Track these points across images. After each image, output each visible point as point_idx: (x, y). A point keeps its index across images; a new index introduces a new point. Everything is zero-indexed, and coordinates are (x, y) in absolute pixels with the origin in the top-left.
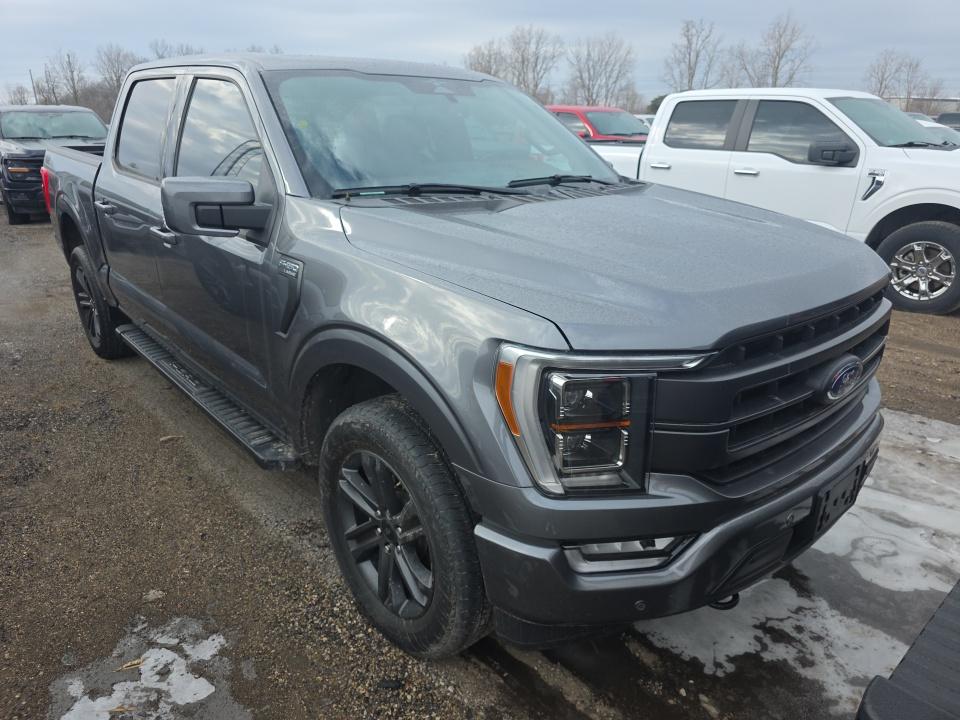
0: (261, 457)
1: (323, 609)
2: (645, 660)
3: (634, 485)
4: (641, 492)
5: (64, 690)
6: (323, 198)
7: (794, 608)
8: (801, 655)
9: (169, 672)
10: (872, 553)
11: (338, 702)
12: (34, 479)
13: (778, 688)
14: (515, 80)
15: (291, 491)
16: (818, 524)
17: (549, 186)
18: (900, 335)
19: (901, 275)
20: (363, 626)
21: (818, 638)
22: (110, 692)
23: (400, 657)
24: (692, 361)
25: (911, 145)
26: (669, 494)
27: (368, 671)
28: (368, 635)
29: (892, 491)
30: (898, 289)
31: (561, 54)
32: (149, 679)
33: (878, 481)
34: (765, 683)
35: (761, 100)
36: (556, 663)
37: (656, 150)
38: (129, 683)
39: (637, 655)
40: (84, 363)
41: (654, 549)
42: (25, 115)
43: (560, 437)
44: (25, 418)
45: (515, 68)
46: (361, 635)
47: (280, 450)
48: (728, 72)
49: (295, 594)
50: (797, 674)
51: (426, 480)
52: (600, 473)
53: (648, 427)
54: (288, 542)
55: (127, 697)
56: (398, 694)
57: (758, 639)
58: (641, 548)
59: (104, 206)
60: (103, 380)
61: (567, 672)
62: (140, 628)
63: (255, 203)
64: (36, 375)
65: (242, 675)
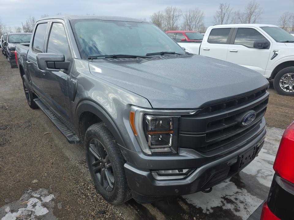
0: (69, 140)
1: (85, 187)
2: (184, 208)
3: (175, 152)
4: (177, 154)
5: (4, 210)
6: (85, 59)
7: (235, 192)
8: (236, 208)
9: (36, 205)
10: (264, 175)
11: (85, 217)
12: (6, 145)
13: (226, 218)
14: (167, 23)
15: (81, 150)
16: (240, 166)
17: (160, 55)
18: (282, 103)
19: (283, 84)
20: (96, 193)
21: (242, 202)
22: (17, 211)
23: (106, 204)
24: (192, 112)
25: (287, 42)
26: (187, 155)
27: (95, 207)
28: (97, 196)
29: (273, 154)
30: (282, 88)
31: (181, 15)
32: (29, 207)
33: (269, 151)
34: (222, 217)
35: (239, 28)
36: (155, 207)
37: (205, 44)
38: (23, 208)
39: (182, 206)
40: (26, 110)
41: (183, 172)
42: (16, 35)
43: (150, 136)
44: (6, 126)
45: (166, 19)
46: (95, 196)
47: (75, 138)
48: (234, 20)
49: (77, 182)
50: (233, 214)
51: (111, 149)
52: (164, 148)
53: (178, 134)
54: (77, 166)
55: (22, 213)
56: (104, 215)
57: (222, 202)
58: (178, 172)
59: (28, 62)
60: (31, 115)
61: (158, 210)
62: (29, 191)
63: (65, 61)
64: (11, 113)
65: (58, 207)
